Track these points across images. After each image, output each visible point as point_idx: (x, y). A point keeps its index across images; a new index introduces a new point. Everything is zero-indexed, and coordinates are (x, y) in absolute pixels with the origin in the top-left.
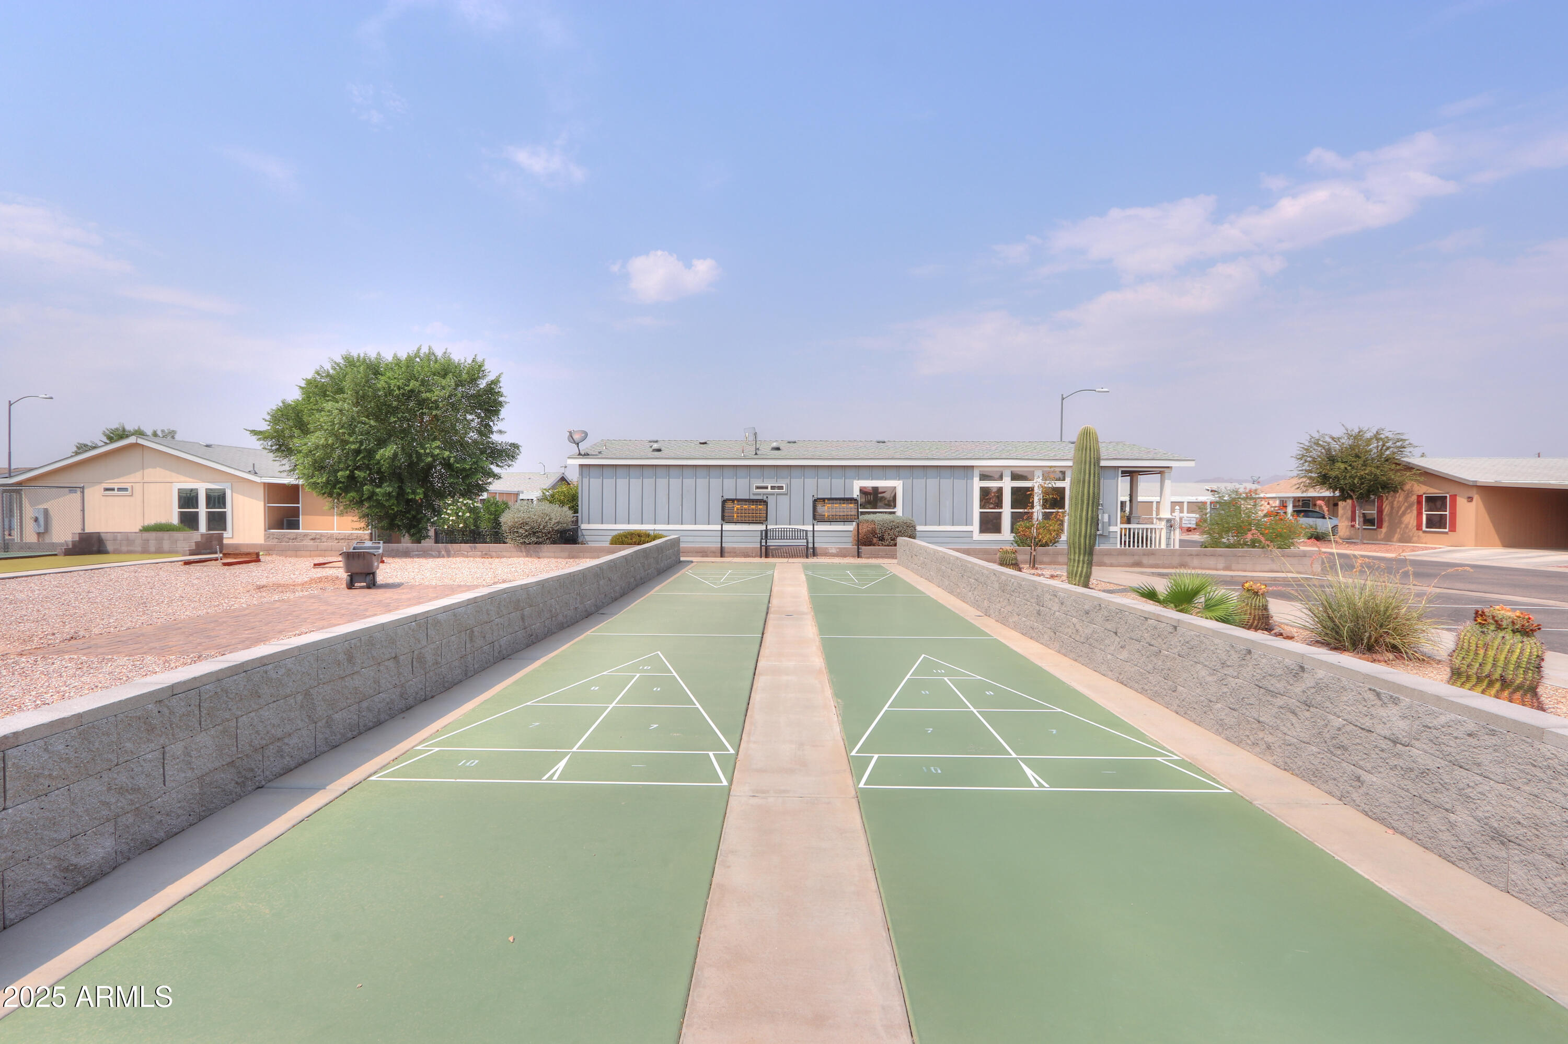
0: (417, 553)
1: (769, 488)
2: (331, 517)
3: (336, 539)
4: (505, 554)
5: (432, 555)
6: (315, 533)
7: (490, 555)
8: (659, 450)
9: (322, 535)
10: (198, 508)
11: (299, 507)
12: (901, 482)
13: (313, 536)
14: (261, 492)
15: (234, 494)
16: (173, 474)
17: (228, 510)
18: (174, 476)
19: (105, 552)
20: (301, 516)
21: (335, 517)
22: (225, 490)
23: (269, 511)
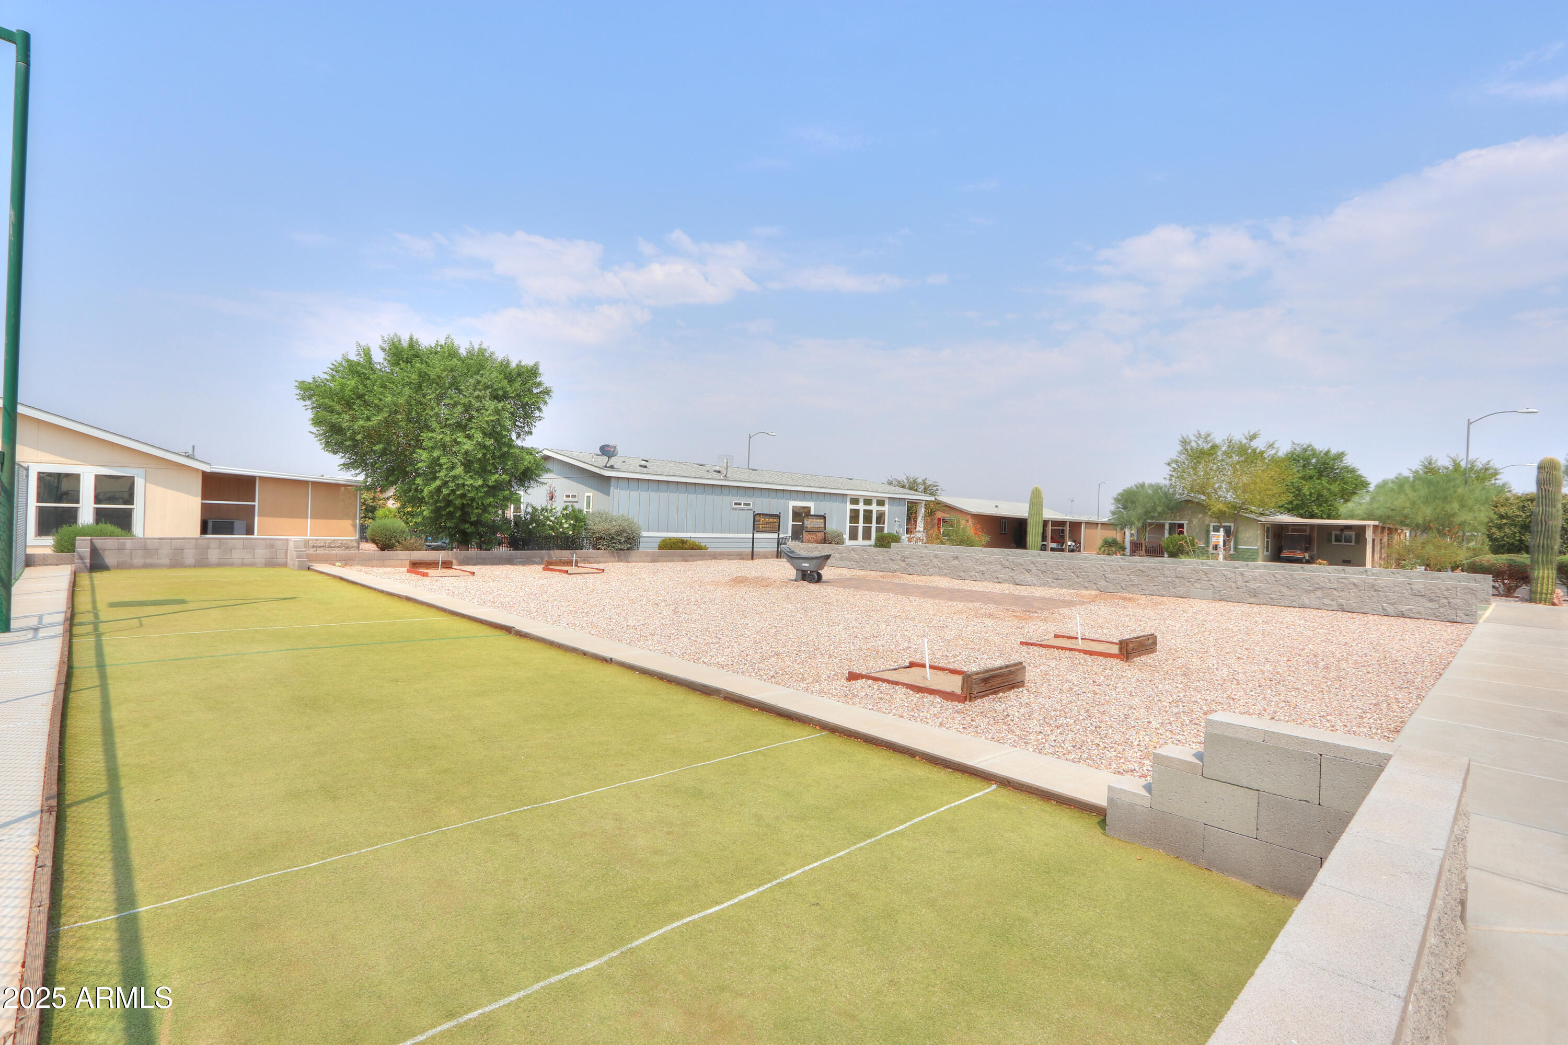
0: (520, 560)
1: (742, 504)
2: (303, 520)
4: (601, 559)
5: (535, 561)
7: (588, 561)
8: (645, 467)
11: (254, 506)
12: (813, 503)
14: (197, 484)
15: (147, 484)
16: (33, 452)
17: (137, 506)
18: (32, 455)
19: (104, 567)
20: (256, 518)
21: (309, 520)
22: (134, 477)
23: (204, 507)
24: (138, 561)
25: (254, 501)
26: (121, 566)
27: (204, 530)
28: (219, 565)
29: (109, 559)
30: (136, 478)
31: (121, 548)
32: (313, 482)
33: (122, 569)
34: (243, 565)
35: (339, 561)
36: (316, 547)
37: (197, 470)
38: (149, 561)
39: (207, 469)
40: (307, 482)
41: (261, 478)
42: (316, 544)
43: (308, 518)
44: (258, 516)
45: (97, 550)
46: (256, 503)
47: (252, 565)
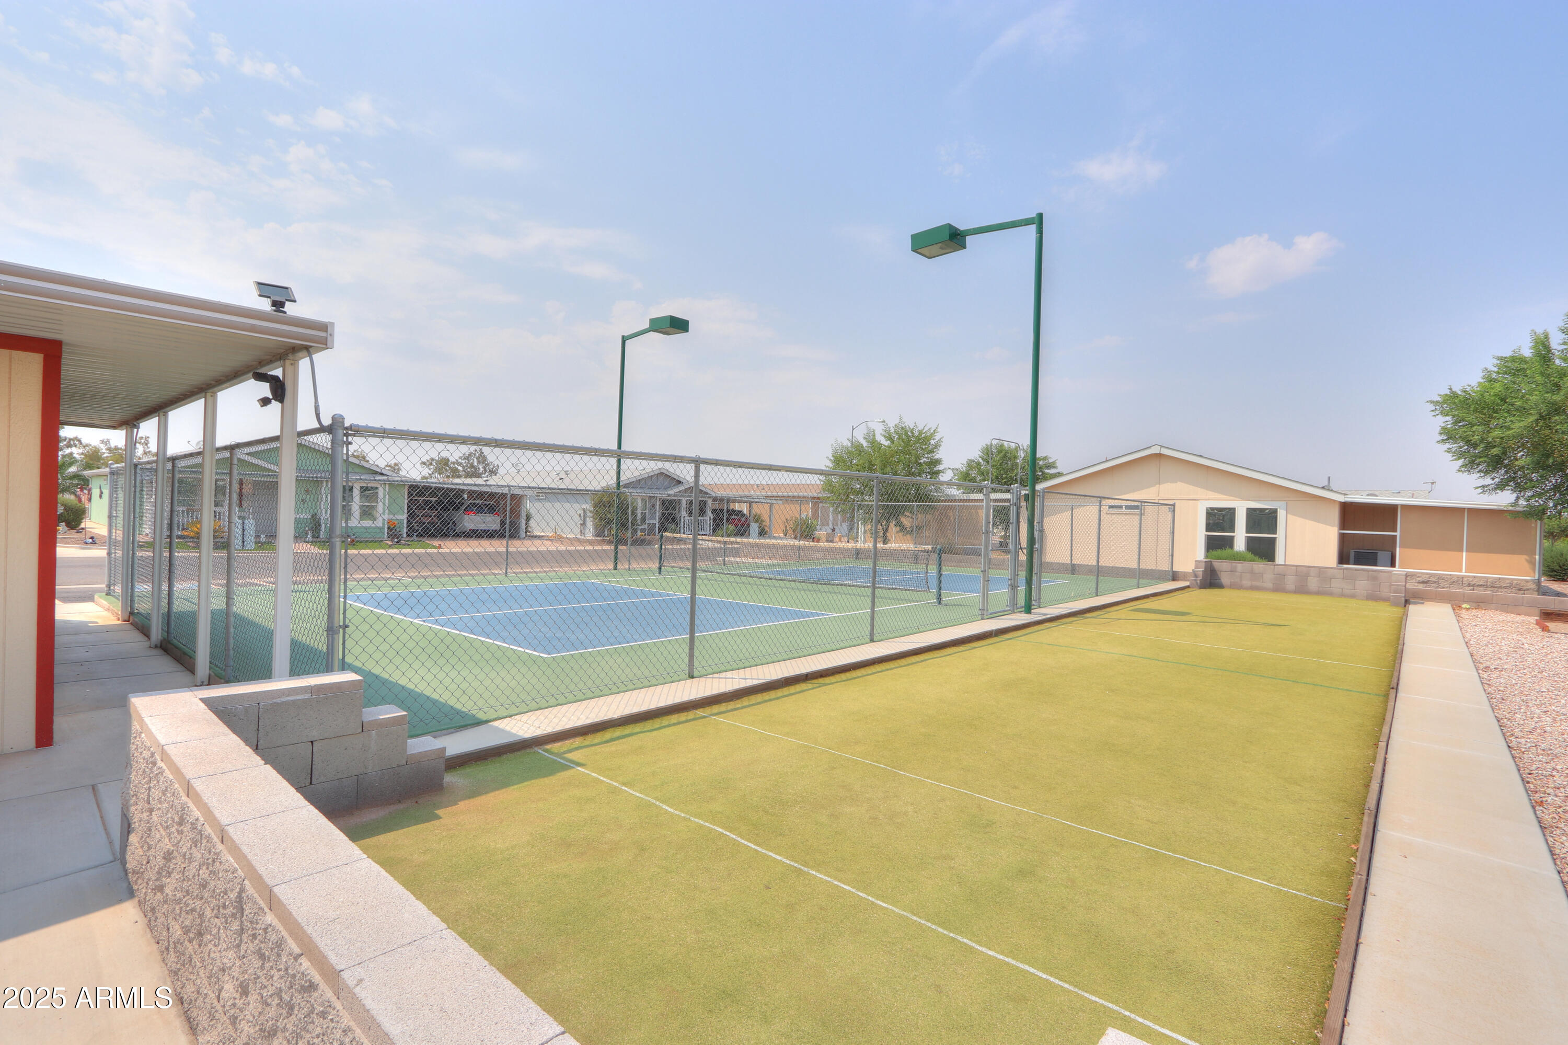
2: (1457, 554)
3: (1469, 585)
6: (1427, 574)
9: (1440, 577)
10: (1234, 532)
11: (1396, 536)
13: (1425, 578)
14: (1335, 515)
15: (1288, 515)
16: (1200, 490)
17: (1280, 536)
18: (1200, 492)
19: (1220, 586)
20: (1398, 549)
21: (1464, 554)
22: (1277, 509)
23: (1343, 539)
24: (1246, 583)
25: (1396, 531)
26: (1233, 586)
27: (1343, 558)
28: (1318, 593)
29: (1225, 579)
30: (1278, 510)
31: (1233, 571)
32: (1469, 509)
33: (1233, 588)
34: (1342, 595)
35: (1468, 602)
36: (1473, 585)
37: (1334, 501)
38: (1255, 583)
39: (1342, 499)
40: (1462, 510)
41: (1403, 506)
42: (1473, 583)
43: (1463, 551)
44: (1400, 547)
45: (1215, 571)
46: (1398, 534)
47: (1353, 596)
